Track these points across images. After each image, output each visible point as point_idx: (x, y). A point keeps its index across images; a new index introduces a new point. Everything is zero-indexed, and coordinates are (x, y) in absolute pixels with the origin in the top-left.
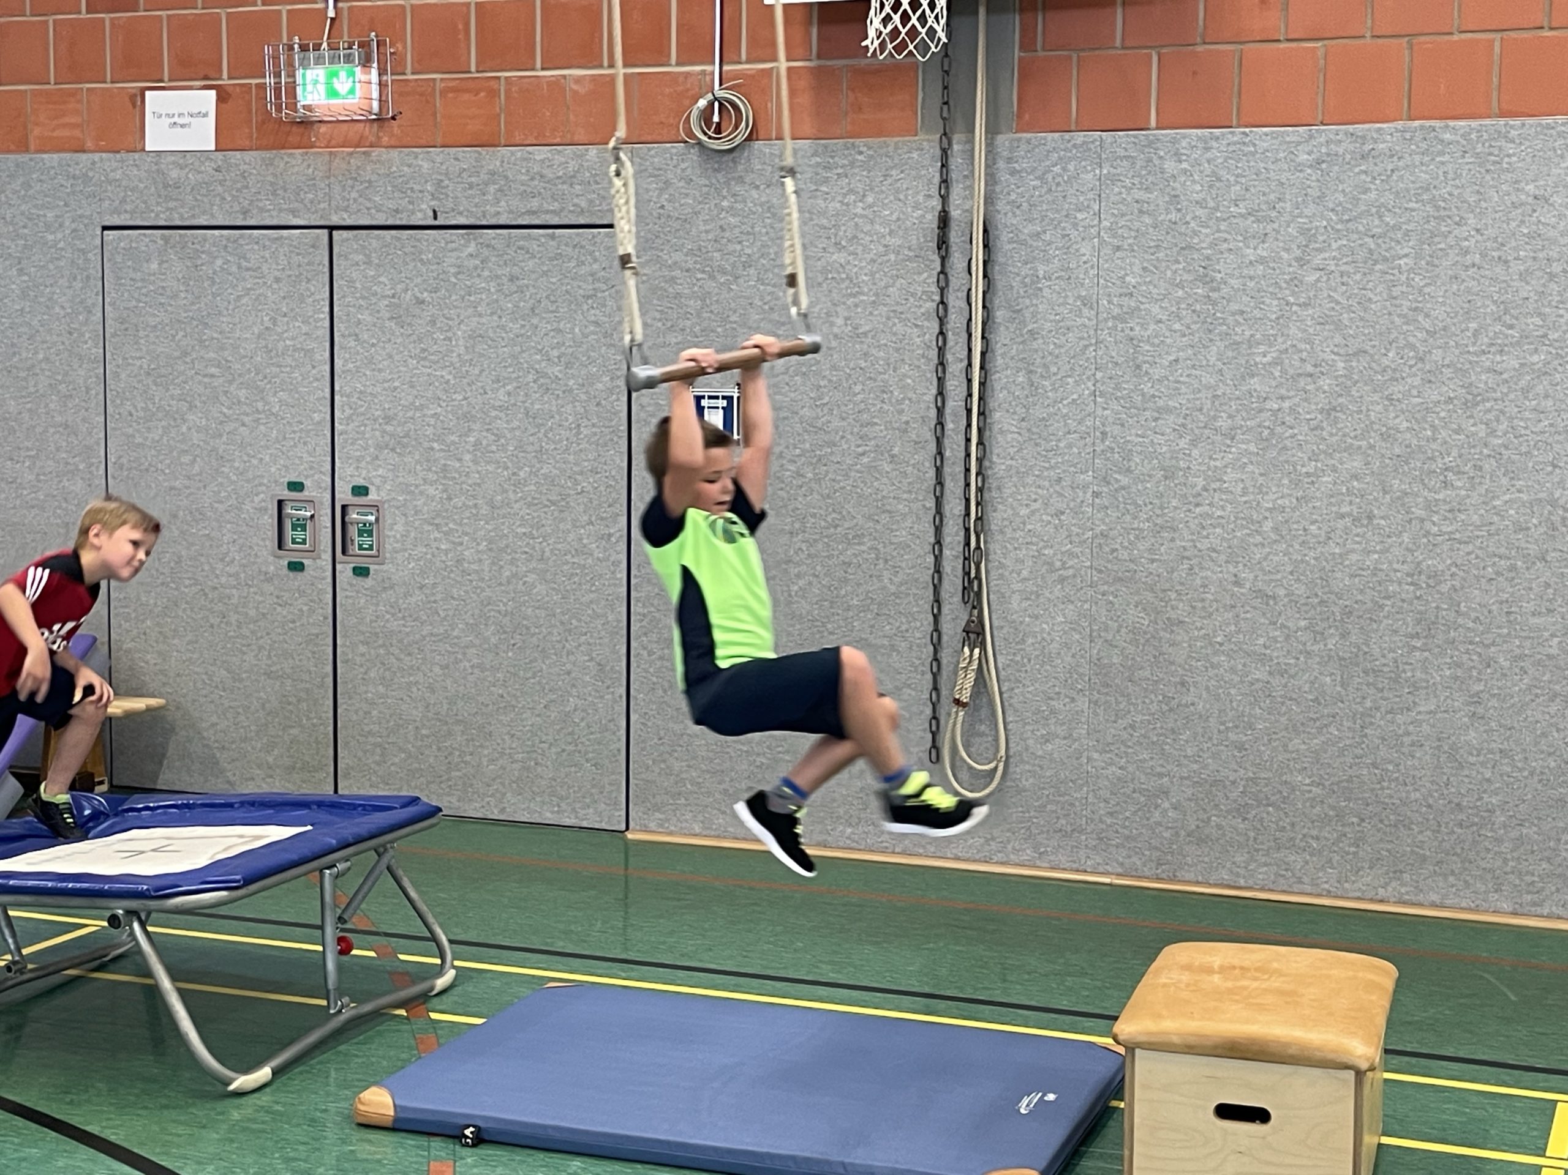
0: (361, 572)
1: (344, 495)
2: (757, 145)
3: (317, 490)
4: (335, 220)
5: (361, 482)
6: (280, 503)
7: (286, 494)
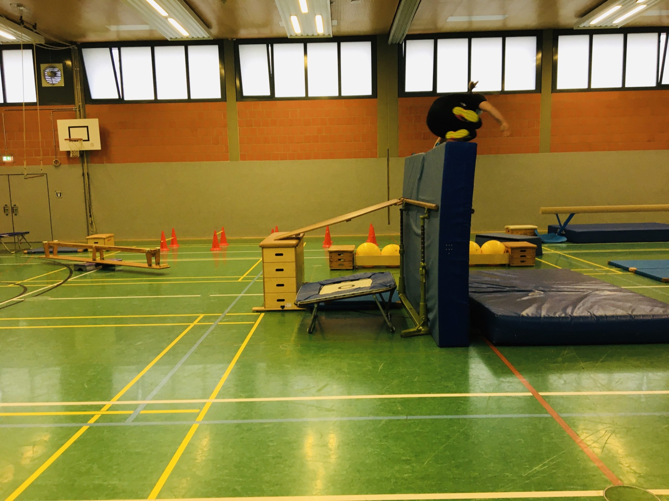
0: (16, 215)
1: (13, 206)
2: (61, 165)
3: (9, 205)
4: (8, 174)
5: (15, 204)
6: (4, 208)
7: (5, 206)
